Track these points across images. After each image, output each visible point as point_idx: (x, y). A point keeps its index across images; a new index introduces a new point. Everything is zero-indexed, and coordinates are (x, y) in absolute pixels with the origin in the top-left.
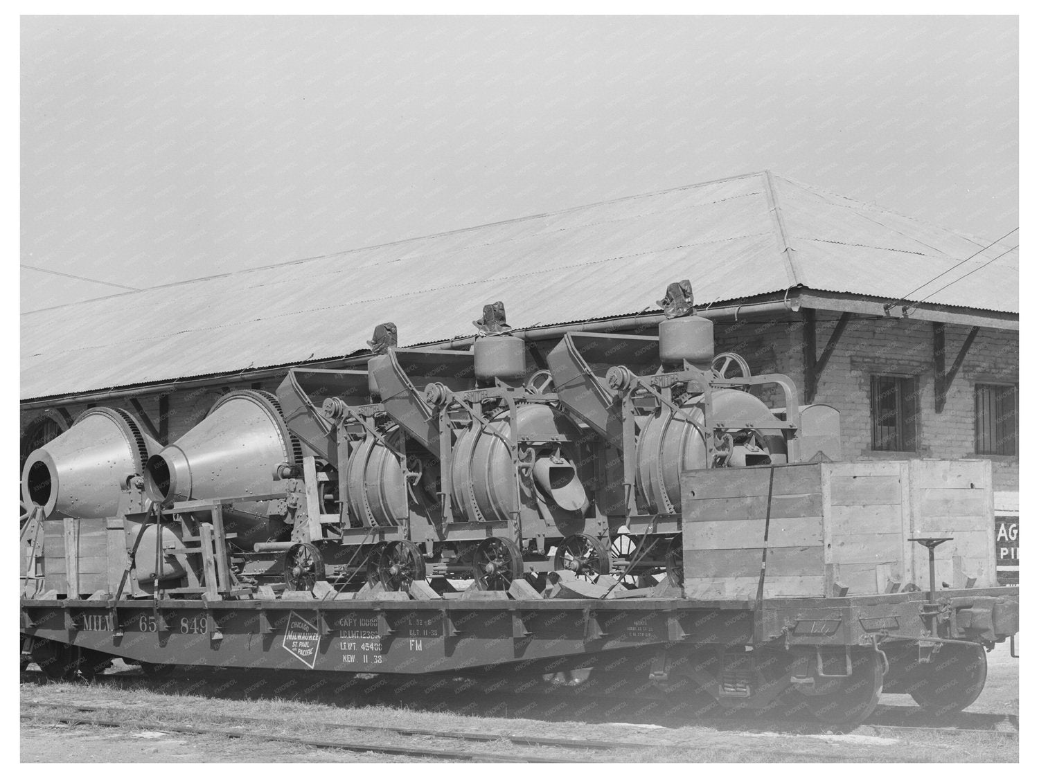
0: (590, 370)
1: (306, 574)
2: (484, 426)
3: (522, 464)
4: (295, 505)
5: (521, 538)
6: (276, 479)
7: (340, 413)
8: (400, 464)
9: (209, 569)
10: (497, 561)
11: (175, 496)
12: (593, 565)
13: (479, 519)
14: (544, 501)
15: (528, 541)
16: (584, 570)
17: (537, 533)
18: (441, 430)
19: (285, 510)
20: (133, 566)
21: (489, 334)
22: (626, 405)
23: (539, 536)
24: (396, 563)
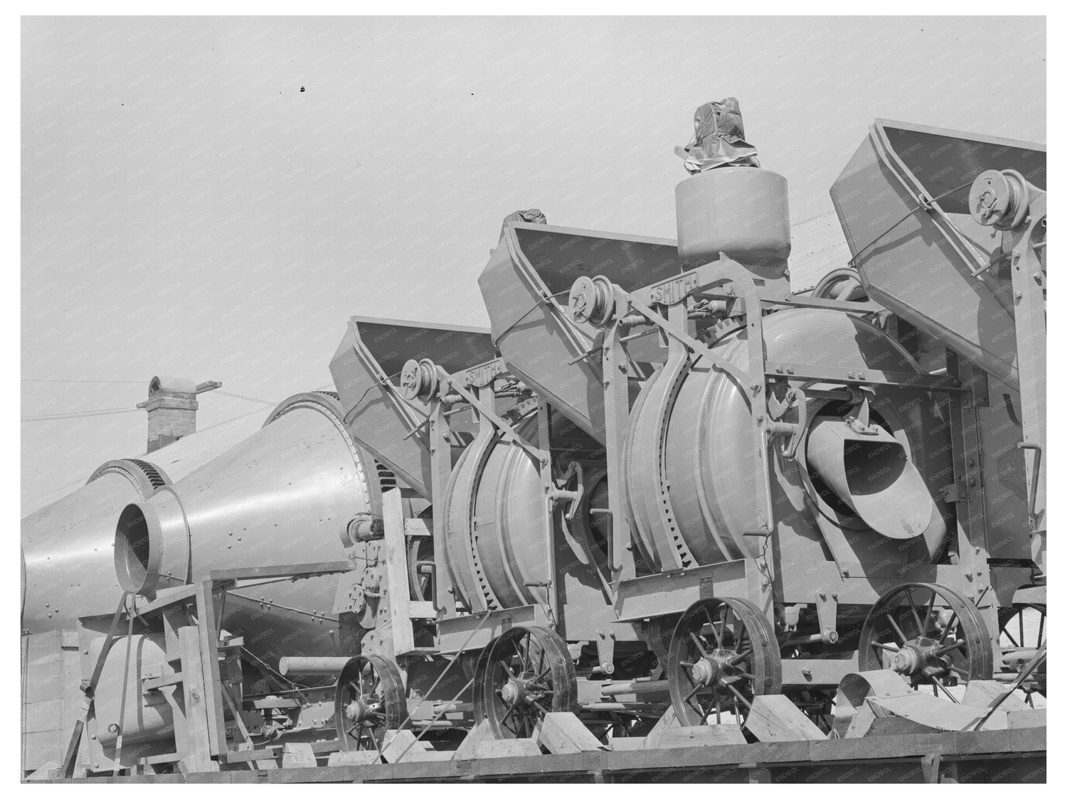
0: (930, 199)
1: (372, 717)
2: (693, 357)
3: (774, 426)
4: (377, 590)
5: (779, 605)
6: (347, 543)
7: (433, 388)
8: (539, 474)
9: (193, 708)
10: (721, 654)
11: (161, 579)
12: (952, 660)
13: (685, 564)
14: (837, 521)
15: (796, 609)
16: (930, 670)
17: (818, 591)
18: (605, 380)
19: (361, 601)
20: (91, 713)
21: (707, 163)
22: (1021, 263)
23: (823, 598)
24: (516, 674)
